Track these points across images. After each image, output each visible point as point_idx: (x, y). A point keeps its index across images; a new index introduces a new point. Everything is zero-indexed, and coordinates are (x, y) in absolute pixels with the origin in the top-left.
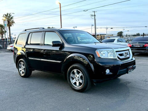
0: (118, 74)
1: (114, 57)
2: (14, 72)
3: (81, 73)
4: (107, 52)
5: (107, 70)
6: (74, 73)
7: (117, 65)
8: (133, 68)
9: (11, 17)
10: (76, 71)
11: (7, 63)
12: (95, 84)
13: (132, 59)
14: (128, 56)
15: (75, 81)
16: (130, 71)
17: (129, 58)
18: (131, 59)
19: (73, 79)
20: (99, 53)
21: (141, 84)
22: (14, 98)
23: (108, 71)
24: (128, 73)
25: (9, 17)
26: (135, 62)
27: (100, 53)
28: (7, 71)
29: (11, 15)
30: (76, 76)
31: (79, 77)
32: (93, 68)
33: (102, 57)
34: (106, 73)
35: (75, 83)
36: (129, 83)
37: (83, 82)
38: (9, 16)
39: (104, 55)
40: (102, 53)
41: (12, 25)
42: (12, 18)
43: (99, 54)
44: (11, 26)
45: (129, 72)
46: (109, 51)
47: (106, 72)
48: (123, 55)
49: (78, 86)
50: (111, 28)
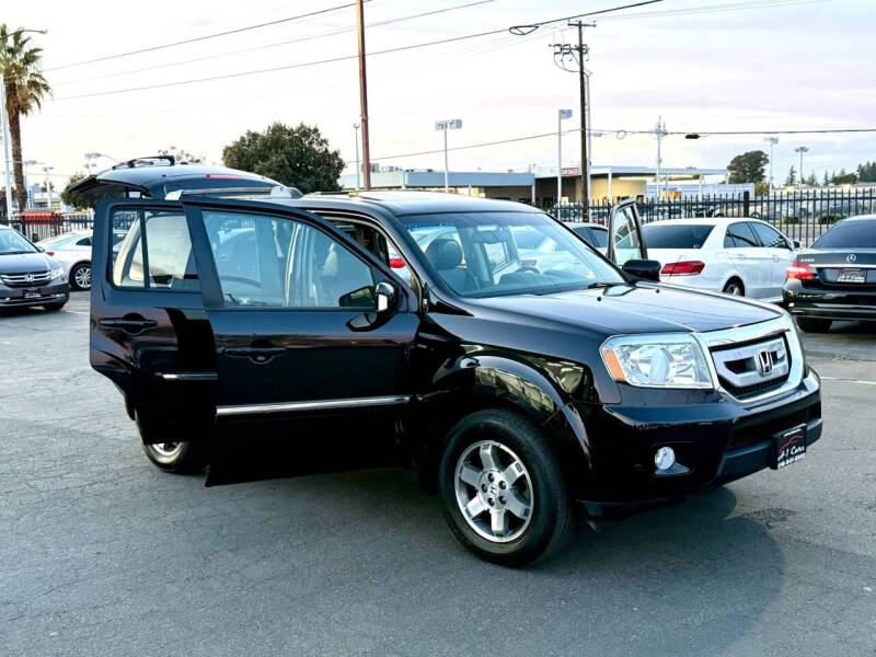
0: (719, 472)
1: (701, 378)
2: (102, 438)
3: (518, 461)
4: (661, 353)
5: (661, 452)
6: (476, 462)
7: (716, 424)
8: (808, 438)
9: (26, 49)
10: (489, 451)
11: (44, 376)
12: (592, 525)
13: (802, 387)
14: (778, 370)
15: (486, 506)
16: (790, 456)
17: (784, 379)
18: (797, 384)
19: (472, 493)
20: (618, 356)
21: (850, 524)
22: (154, 592)
23: (665, 459)
24: (774, 467)
25: (10, 50)
26: (819, 404)
27: (626, 356)
28: (58, 432)
29: (24, 36)
30: (491, 479)
31: (508, 486)
32: (582, 435)
33: (634, 381)
34: (654, 467)
35: (484, 518)
36: (783, 515)
37: (526, 512)
38: (11, 43)
39: (645, 368)
40: (635, 355)
41: (34, 105)
42: (30, 58)
43: (621, 362)
44: (24, 109)
45: (785, 459)
46: (671, 349)
47: (658, 460)
48: (753, 369)
49: (499, 535)
50: (689, 137)
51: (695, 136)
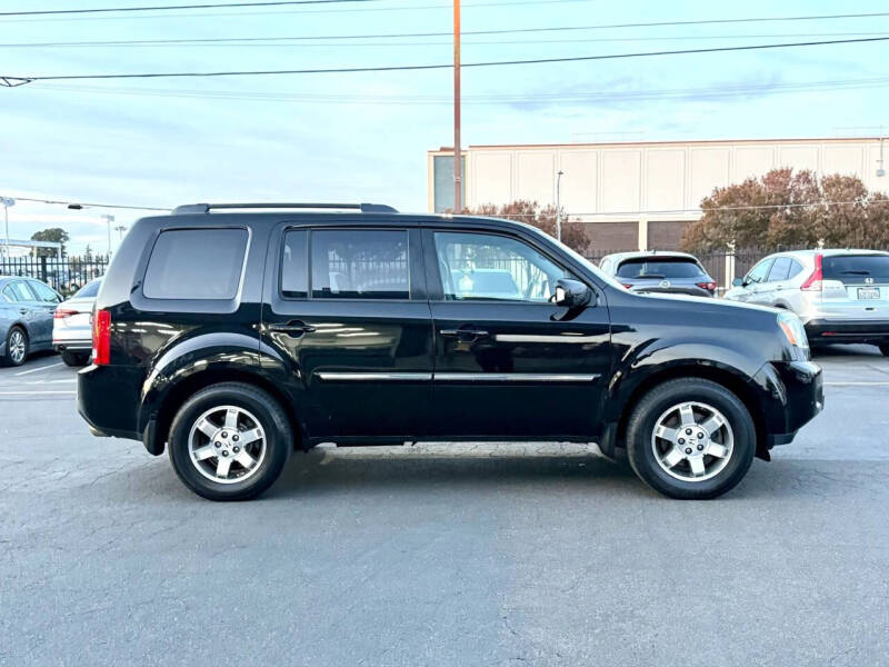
3: (718, 413)
15: (684, 456)
20: (788, 327)
30: (689, 433)
31: (706, 436)
37: (726, 453)
43: (791, 331)
49: (700, 476)
50: (71, 207)
51: (78, 207)
